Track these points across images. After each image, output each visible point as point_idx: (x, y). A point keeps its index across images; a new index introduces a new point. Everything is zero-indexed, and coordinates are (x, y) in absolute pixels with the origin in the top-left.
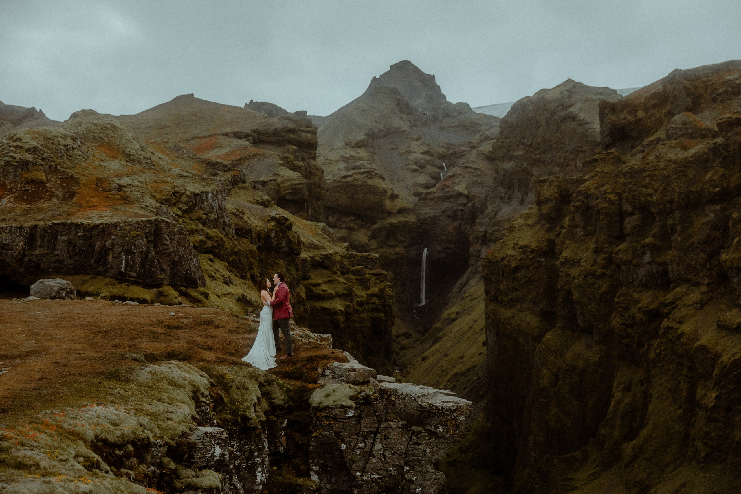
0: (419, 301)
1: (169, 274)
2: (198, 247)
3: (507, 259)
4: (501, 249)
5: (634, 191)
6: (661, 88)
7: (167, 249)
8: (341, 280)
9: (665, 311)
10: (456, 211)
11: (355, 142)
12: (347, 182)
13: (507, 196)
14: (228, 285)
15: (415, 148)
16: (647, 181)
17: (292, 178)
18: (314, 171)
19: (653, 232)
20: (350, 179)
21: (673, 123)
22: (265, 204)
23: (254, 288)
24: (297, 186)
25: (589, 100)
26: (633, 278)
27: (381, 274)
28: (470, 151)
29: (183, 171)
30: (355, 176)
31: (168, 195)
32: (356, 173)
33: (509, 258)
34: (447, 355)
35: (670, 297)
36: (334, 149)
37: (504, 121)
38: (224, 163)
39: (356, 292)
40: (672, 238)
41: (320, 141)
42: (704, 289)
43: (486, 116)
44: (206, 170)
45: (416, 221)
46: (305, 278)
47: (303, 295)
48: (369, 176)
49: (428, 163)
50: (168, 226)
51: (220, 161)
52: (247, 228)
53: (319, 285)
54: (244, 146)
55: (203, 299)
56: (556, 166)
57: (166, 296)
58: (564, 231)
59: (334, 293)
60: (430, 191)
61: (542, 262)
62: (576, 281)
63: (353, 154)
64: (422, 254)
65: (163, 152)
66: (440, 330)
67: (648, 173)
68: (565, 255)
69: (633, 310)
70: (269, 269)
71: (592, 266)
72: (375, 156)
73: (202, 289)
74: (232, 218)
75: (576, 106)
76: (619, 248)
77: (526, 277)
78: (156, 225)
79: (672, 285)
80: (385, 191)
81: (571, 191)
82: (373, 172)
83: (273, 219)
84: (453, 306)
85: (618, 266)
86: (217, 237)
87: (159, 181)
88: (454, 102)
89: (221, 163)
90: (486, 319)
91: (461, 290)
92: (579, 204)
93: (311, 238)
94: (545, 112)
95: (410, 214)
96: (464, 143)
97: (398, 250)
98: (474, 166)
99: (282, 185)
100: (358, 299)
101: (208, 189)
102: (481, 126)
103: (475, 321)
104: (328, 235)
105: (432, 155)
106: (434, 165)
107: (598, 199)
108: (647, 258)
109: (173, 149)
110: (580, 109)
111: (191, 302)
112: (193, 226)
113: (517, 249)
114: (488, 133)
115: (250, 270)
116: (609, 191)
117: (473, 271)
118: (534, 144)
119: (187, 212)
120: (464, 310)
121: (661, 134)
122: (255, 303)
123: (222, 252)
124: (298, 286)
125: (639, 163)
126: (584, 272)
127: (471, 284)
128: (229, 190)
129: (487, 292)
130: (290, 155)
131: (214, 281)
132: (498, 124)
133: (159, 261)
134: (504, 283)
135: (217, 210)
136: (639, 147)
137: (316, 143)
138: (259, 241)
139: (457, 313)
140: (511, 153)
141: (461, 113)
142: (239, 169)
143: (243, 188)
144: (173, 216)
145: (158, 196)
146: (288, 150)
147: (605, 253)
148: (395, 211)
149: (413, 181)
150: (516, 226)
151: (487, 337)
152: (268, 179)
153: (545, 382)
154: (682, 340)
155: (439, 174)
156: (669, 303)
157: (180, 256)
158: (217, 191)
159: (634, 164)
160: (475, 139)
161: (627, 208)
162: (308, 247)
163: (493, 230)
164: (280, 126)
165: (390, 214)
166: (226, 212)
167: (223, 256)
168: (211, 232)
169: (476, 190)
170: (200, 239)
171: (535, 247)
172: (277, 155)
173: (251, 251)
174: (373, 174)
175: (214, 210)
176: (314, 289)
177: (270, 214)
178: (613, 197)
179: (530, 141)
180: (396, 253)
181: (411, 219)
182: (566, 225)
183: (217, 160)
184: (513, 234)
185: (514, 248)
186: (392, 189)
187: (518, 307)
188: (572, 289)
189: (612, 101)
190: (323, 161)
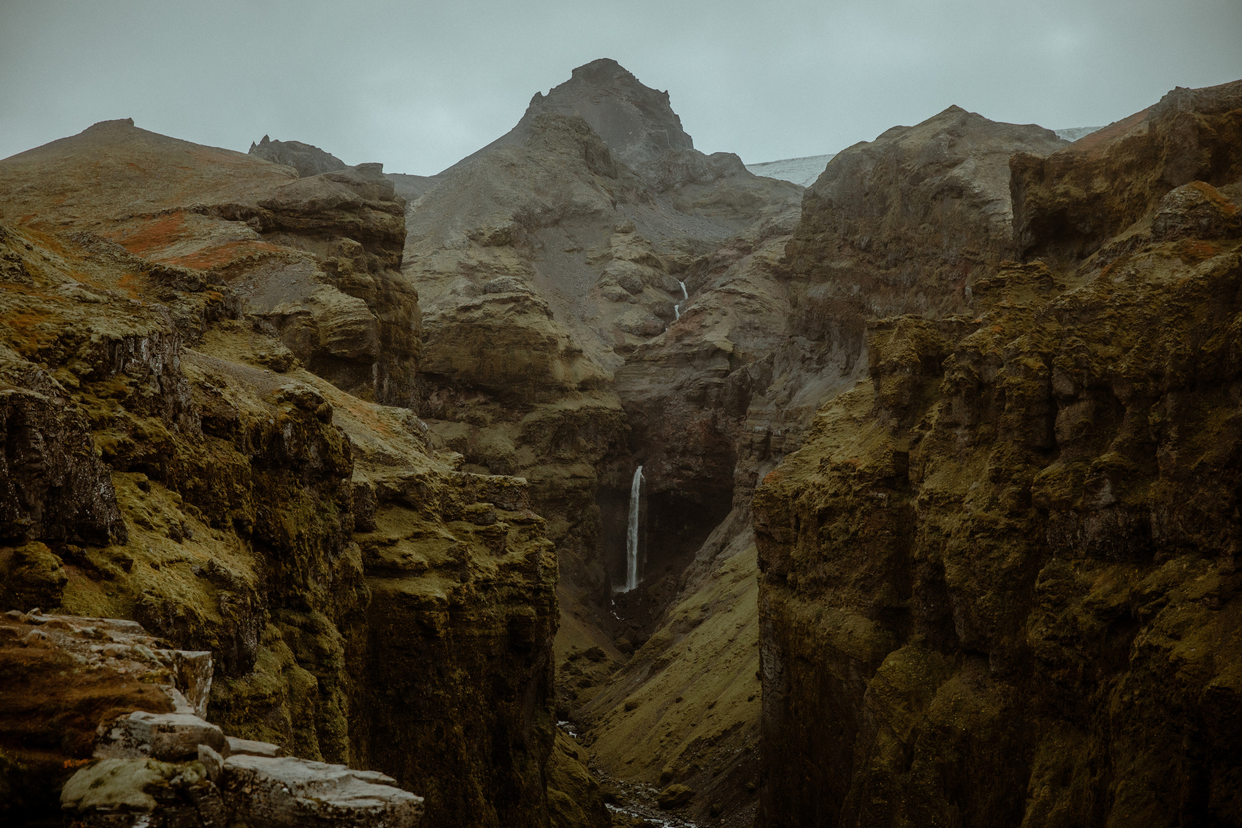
0: (623, 579)
1: (40, 516)
2: (113, 456)
3: (807, 493)
4: (792, 472)
5: (1078, 350)
6: (1145, 129)
7: (37, 461)
8: (444, 532)
9: (1142, 610)
10: (705, 387)
11: (491, 233)
12: (471, 321)
13: (816, 357)
14: (180, 541)
15: (621, 248)
16: (1108, 329)
17: (345, 310)
18: (398, 294)
19: (1118, 439)
20: (477, 314)
21: (1168, 204)
22: (279, 366)
23: (243, 548)
24: (354, 327)
25: (994, 153)
26: (1074, 537)
27: (530, 521)
28: (739, 257)
29: (87, 288)
30: (489, 308)
31: (48, 341)
32: (490, 302)
33: (810, 490)
34: (679, 700)
35: (1152, 581)
36: (444, 248)
37: (811, 195)
38: (190, 274)
39: (475, 560)
40: (1160, 453)
41: (411, 231)
42: (1227, 564)
43: (777, 184)
44: (149, 289)
45: (619, 407)
46: (364, 527)
47: (357, 564)
48: (519, 308)
49: (648, 282)
50: (43, 410)
51: (180, 268)
52: (228, 417)
53: (393, 543)
54: (242, 237)
55: (119, 571)
56: (921, 294)
57: (32, 564)
58: (929, 433)
59: (426, 563)
60: (651, 342)
61: (881, 500)
62: (952, 543)
63: (486, 259)
64: (632, 476)
65: (54, 246)
66: (665, 644)
67: (1110, 311)
68: (931, 487)
69: (1075, 609)
70: (276, 506)
71: (987, 510)
72: (534, 264)
73: (117, 550)
74: (196, 394)
75: (965, 164)
76: (1044, 473)
77: (847, 531)
78: (14, 406)
79: (1158, 556)
80: (553, 342)
81: (946, 348)
82: (527, 298)
83: (289, 397)
84: (694, 593)
85: (1044, 512)
86: (158, 436)
87: (30, 311)
88: (708, 152)
89: (183, 274)
90: (760, 622)
91: (713, 558)
92: (960, 376)
93: (379, 441)
94: (900, 177)
95: (608, 391)
96: (726, 240)
97: (577, 469)
98: (748, 290)
99: (323, 324)
100: (479, 575)
101: (141, 329)
102: (764, 204)
103: (741, 627)
104: (415, 434)
105: (657, 265)
106: (661, 287)
107: (1002, 366)
108: (1106, 494)
109: (77, 241)
110: (976, 172)
111: (90, 577)
112: (105, 411)
113: (828, 471)
114: (777, 220)
115: (232, 508)
116: (1026, 349)
117: (741, 518)
118: (875, 247)
119: (93, 381)
120: (718, 602)
121: (1142, 228)
122: (238, 581)
123: (169, 469)
124: (347, 546)
125: (1091, 291)
126: (970, 523)
127: (734, 547)
128: (201, 333)
129: (763, 565)
130: (344, 259)
131: (148, 533)
132: (798, 200)
133: (17, 487)
134: (800, 545)
135: (159, 377)
136: (1095, 256)
137: (403, 234)
138: (257, 445)
139: (705, 609)
140: (826, 263)
141: (722, 176)
142: (224, 288)
143: (232, 328)
144: (57, 388)
145: (26, 343)
146: (341, 248)
147: (1015, 482)
148: (574, 385)
149: (616, 321)
150: (827, 420)
151: (761, 662)
152: (293, 310)
153: (885, 762)
154: (1179, 675)
155: (672, 306)
156: (1152, 593)
157: (68, 476)
158: (160, 333)
159: (1081, 291)
160: (751, 232)
161: (1064, 386)
162: (371, 461)
163: (784, 429)
164: (322, 194)
165: (563, 390)
166: (182, 380)
167: (170, 476)
168: (144, 425)
169: (751, 344)
170: (119, 438)
171: (867, 467)
172: (314, 258)
173: (237, 469)
174: (528, 303)
175: (152, 376)
176: (382, 552)
177: (282, 387)
178: (1034, 363)
179: (866, 239)
180: (574, 477)
181: (610, 402)
182: (933, 422)
183: (174, 267)
184: (821, 440)
185: (821, 469)
186: (568, 337)
187: (829, 597)
188: (945, 560)
189: (1039, 156)
190: (419, 274)
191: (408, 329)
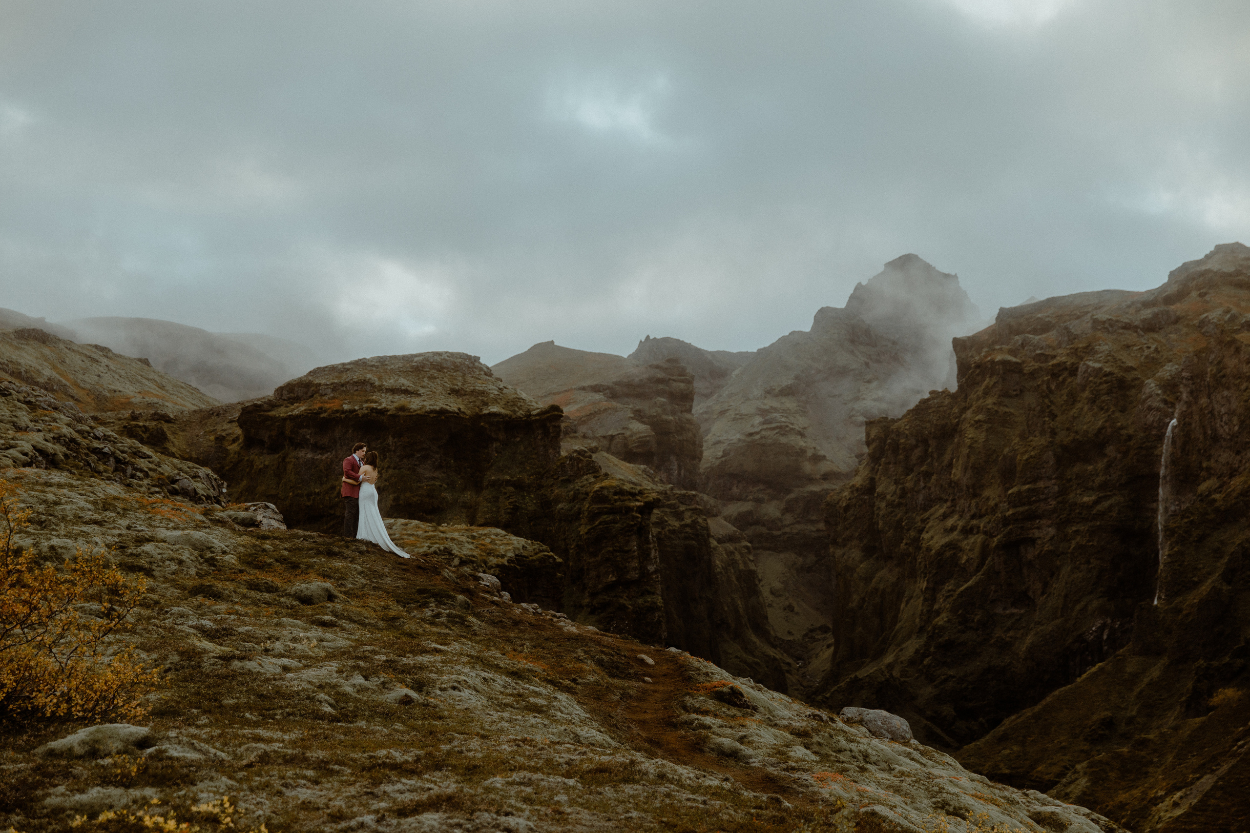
11: (780, 388)
12: (754, 442)
15: (866, 393)
20: (757, 437)
36: (749, 399)
48: (782, 432)
63: (775, 403)
80: (803, 451)
82: (787, 426)
148: (818, 476)
165: (811, 480)
174: (787, 429)
186: (814, 448)
190: (733, 416)
191: (694, 443)
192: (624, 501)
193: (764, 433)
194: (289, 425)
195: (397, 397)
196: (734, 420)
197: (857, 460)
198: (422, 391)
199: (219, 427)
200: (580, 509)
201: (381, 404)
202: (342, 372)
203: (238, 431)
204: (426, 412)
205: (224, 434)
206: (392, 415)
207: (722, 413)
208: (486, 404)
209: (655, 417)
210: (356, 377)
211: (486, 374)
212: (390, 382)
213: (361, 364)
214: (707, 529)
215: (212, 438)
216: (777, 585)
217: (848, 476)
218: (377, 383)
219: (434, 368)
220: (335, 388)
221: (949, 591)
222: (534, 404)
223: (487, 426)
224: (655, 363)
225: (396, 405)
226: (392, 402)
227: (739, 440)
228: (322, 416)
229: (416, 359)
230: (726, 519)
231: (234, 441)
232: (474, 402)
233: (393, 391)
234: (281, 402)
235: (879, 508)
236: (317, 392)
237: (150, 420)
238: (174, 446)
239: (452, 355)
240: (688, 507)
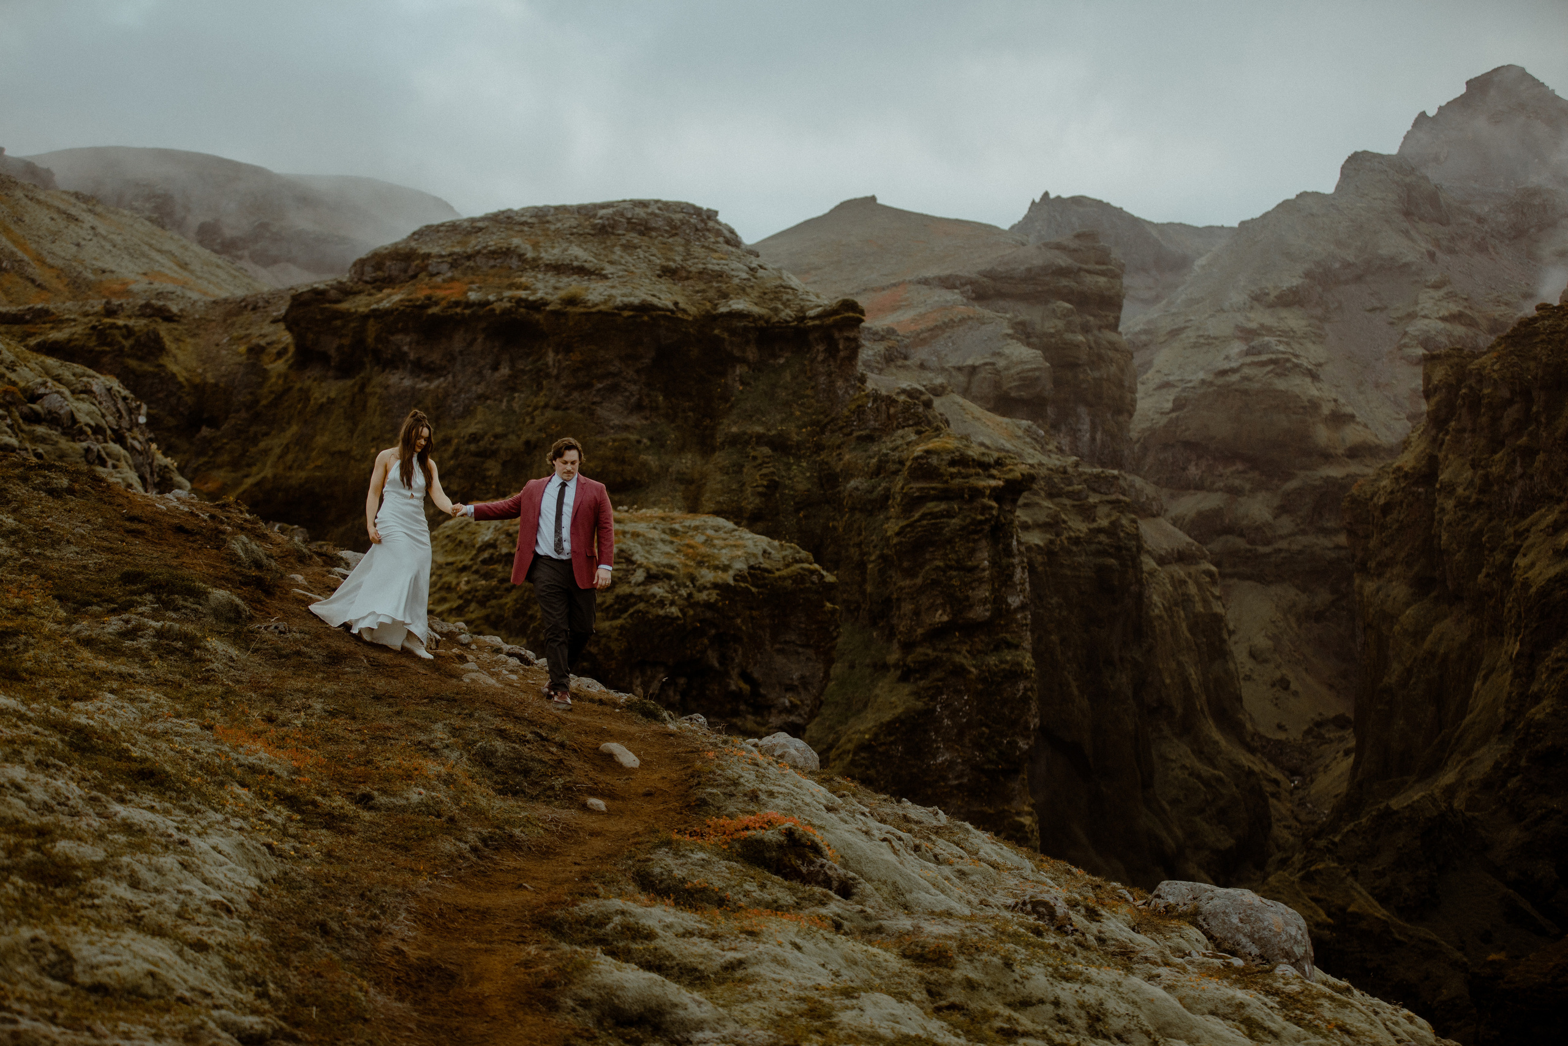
11: (1277, 293)
12: (1228, 385)
15: (1428, 305)
20: (1235, 378)
32: (1249, 364)
36: (1223, 310)
48: (1278, 371)
63: (1268, 319)
72: (1327, 326)
80: (1314, 405)
82: (1288, 360)
148: (1340, 451)
165: (1327, 457)
174: (1288, 365)
186: (1335, 401)
190: (1193, 340)
191: (1121, 385)
192: (967, 476)
193: (1246, 371)
194: (372, 329)
195: (565, 280)
196: (1195, 346)
197: (1410, 425)
198: (609, 269)
199: (255, 331)
200: (888, 489)
201: (535, 291)
202: (469, 233)
203: (287, 338)
204: (617, 308)
205: (263, 342)
206: (554, 313)
207: (1175, 333)
208: (725, 296)
209: (1052, 335)
210: (493, 241)
211: (728, 242)
212: (552, 253)
213: (504, 220)
214: (1137, 537)
215: (243, 349)
216: (1262, 642)
217: (1392, 452)
218: (530, 255)
219: (633, 230)
220: (456, 261)
221: (1558, 660)
222: (812, 297)
223: (726, 335)
224: (1056, 239)
225: (562, 293)
226: (556, 288)
227: (1203, 382)
228: (430, 311)
229: (601, 212)
230: (1174, 522)
231: (280, 354)
232: (703, 291)
233: (558, 269)
234: (360, 286)
235: (1442, 510)
236: (424, 268)
237: (138, 316)
238: (176, 362)
239: (666, 206)
240: (1105, 498)
